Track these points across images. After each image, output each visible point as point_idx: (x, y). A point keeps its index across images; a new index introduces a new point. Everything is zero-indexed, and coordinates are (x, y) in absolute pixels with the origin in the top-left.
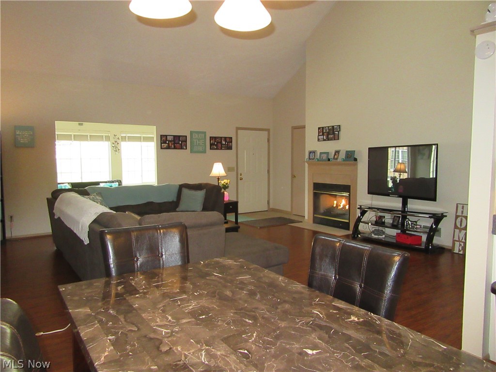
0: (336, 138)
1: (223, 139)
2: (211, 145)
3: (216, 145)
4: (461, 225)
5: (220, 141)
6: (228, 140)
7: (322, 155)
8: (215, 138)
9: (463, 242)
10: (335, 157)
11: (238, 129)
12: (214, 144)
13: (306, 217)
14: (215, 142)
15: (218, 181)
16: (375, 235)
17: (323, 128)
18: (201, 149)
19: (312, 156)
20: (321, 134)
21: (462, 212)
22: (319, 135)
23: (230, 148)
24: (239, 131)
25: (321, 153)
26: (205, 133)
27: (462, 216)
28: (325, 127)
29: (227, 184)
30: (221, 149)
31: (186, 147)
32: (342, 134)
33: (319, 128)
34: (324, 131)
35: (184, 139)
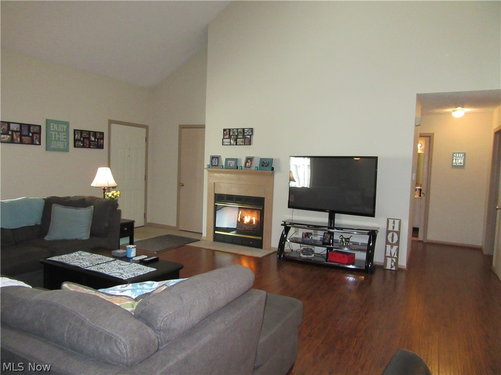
0: (248, 142)
1: (92, 134)
2: (75, 141)
3: (83, 142)
4: (392, 240)
5: (87, 136)
6: (98, 136)
7: (229, 162)
8: (81, 132)
9: (395, 258)
10: (247, 164)
11: (111, 122)
12: (79, 140)
13: (204, 234)
14: (81, 136)
15: (104, 192)
16: (304, 255)
17: (230, 130)
18: (61, 145)
19: (215, 162)
20: (227, 136)
21: (393, 227)
22: (224, 138)
23: (101, 147)
24: (113, 125)
25: (227, 160)
26: (67, 124)
27: (393, 231)
28: (233, 129)
29: (116, 196)
30: (89, 147)
31: (40, 142)
32: (255, 138)
33: (224, 130)
34: (231, 134)
35: (36, 130)
